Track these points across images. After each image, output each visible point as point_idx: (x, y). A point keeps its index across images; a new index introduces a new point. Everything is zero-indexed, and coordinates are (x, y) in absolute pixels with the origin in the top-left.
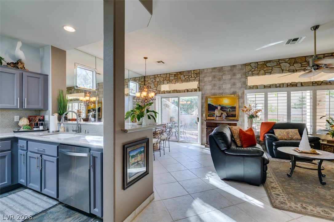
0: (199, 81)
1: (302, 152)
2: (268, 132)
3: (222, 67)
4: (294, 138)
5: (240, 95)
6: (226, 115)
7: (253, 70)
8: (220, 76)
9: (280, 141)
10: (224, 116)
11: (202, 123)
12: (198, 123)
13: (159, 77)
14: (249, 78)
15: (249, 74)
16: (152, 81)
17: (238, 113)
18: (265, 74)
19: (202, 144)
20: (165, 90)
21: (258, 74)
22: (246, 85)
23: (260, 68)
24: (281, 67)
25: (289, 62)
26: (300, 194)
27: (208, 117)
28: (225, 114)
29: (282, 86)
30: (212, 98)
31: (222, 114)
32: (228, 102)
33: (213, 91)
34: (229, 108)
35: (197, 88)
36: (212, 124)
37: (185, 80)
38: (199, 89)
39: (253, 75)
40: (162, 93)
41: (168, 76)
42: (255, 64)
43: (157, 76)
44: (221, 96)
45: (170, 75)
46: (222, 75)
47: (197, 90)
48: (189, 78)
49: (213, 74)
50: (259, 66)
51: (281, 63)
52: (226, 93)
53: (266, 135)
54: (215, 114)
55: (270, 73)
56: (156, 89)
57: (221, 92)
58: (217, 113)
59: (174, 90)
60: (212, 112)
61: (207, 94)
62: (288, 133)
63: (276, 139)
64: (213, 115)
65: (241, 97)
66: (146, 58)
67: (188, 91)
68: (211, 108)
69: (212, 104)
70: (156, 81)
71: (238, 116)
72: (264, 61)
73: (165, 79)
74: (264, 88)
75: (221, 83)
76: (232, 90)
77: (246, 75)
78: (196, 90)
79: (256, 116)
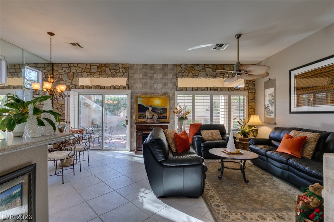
0: (128, 77)
1: (230, 154)
2: (196, 134)
3: (154, 65)
4: (217, 138)
5: (171, 97)
6: (158, 117)
7: (183, 71)
8: (151, 74)
9: (207, 142)
10: (155, 118)
11: (131, 127)
12: (127, 125)
13: (75, 67)
14: (179, 79)
15: (180, 75)
16: (65, 71)
17: (169, 115)
18: (193, 77)
19: (131, 151)
20: (85, 85)
21: (187, 76)
22: (177, 87)
23: (189, 70)
24: (206, 72)
25: (212, 68)
26: (234, 199)
27: (138, 119)
28: (156, 116)
29: (206, 90)
30: (143, 98)
31: (153, 115)
32: (160, 103)
33: (144, 90)
34: (160, 109)
35: (125, 85)
36: (143, 127)
37: (111, 74)
38: (128, 87)
39: (183, 76)
40: (80, 89)
41: (88, 67)
42: (185, 66)
43: (72, 65)
44: (153, 96)
45: (91, 66)
46: (154, 74)
47: (126, 88)
48: (116, 73)
49: (144, 71)
50: (188, 69)
51: (206, 68)
52: (157, 93)
53: (194, 136)
54: (146, 116)
55: (197, 76)
56: (71, 83)
57: (152, 91)
58: (148, 114)
59: (97, 86)
60: (143, 114)
61: (138, 93)
62: (212, 134)
63: (203, 141)
64: (144, 117)
65: (171, 99)
66: (51, 34)
67: (114, 88)
68: (142, 109)
69: (143, 104)
70: (70, 72)
71: (169, 118)
72: (193, 64)
73: (83, 70)
74: (192, 90)
75: (152, 82)
76: (164, 90)
77: (176, 76)
78: (124, 88)
79: (186, 118)
